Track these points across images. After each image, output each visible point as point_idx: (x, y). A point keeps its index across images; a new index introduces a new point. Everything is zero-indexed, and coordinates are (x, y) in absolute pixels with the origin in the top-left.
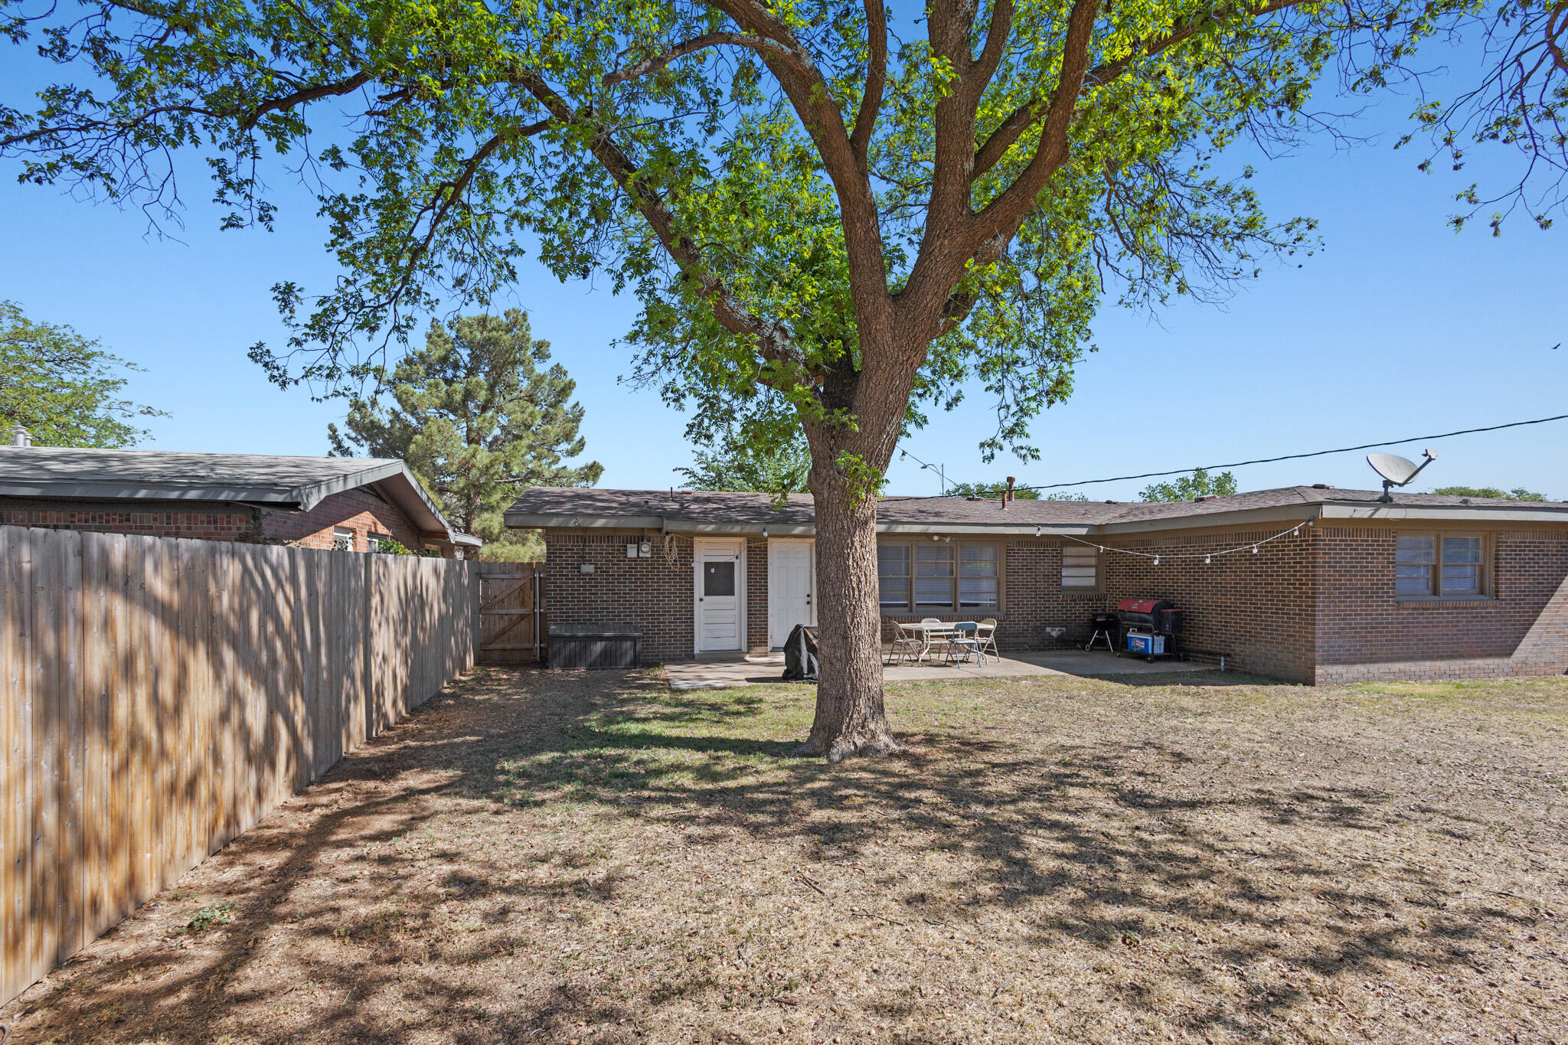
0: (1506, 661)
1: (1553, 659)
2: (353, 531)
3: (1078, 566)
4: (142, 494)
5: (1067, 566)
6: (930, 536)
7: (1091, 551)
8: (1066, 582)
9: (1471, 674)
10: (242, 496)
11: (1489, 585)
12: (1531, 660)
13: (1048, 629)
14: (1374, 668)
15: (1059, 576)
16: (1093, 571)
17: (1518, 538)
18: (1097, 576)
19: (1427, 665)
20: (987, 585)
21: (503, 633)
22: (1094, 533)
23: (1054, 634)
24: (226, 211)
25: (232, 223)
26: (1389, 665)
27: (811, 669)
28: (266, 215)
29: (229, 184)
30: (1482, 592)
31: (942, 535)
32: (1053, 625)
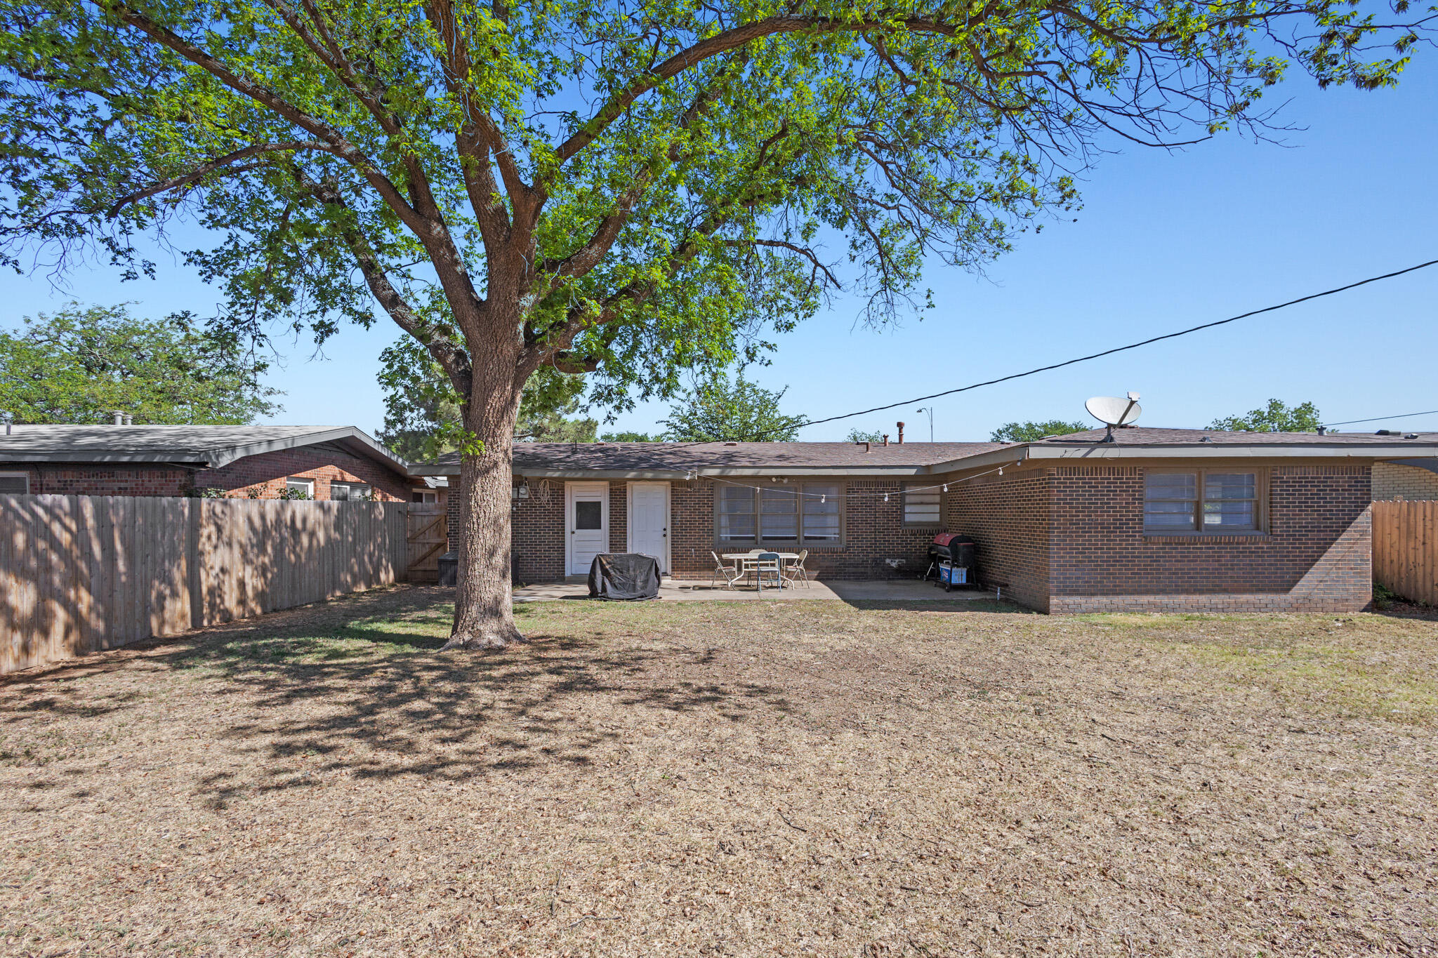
0: (1283, 596)
1: (1345, 596)
2: (313, 480)
3: (922, 503)
4: (107, 459)
5: (911, 504)
6: (770, 477)
7: (935, 488)
8: (908, 518)
9: (1238, 608)
10: (168, 459)
11: (1264, 521)
12: (1316, 596)
13: (888, 561)
14: (1118, 600)
15: (903, 513)
16: (937, 508)
17: (1297, 473)
18: (941, 513)
19: (1181, 598)
20: (833, 521)
21: (424, 558)
22: (922, 473)
23: (894, 565)
24: (123, 270)
25: (129, 276)
26: (1136, 597)
27: (604, 589)
28: (149, 270)
29: (119, 253)
30: (1258, 528)
31: (782, 477)
32: (893, 557)
